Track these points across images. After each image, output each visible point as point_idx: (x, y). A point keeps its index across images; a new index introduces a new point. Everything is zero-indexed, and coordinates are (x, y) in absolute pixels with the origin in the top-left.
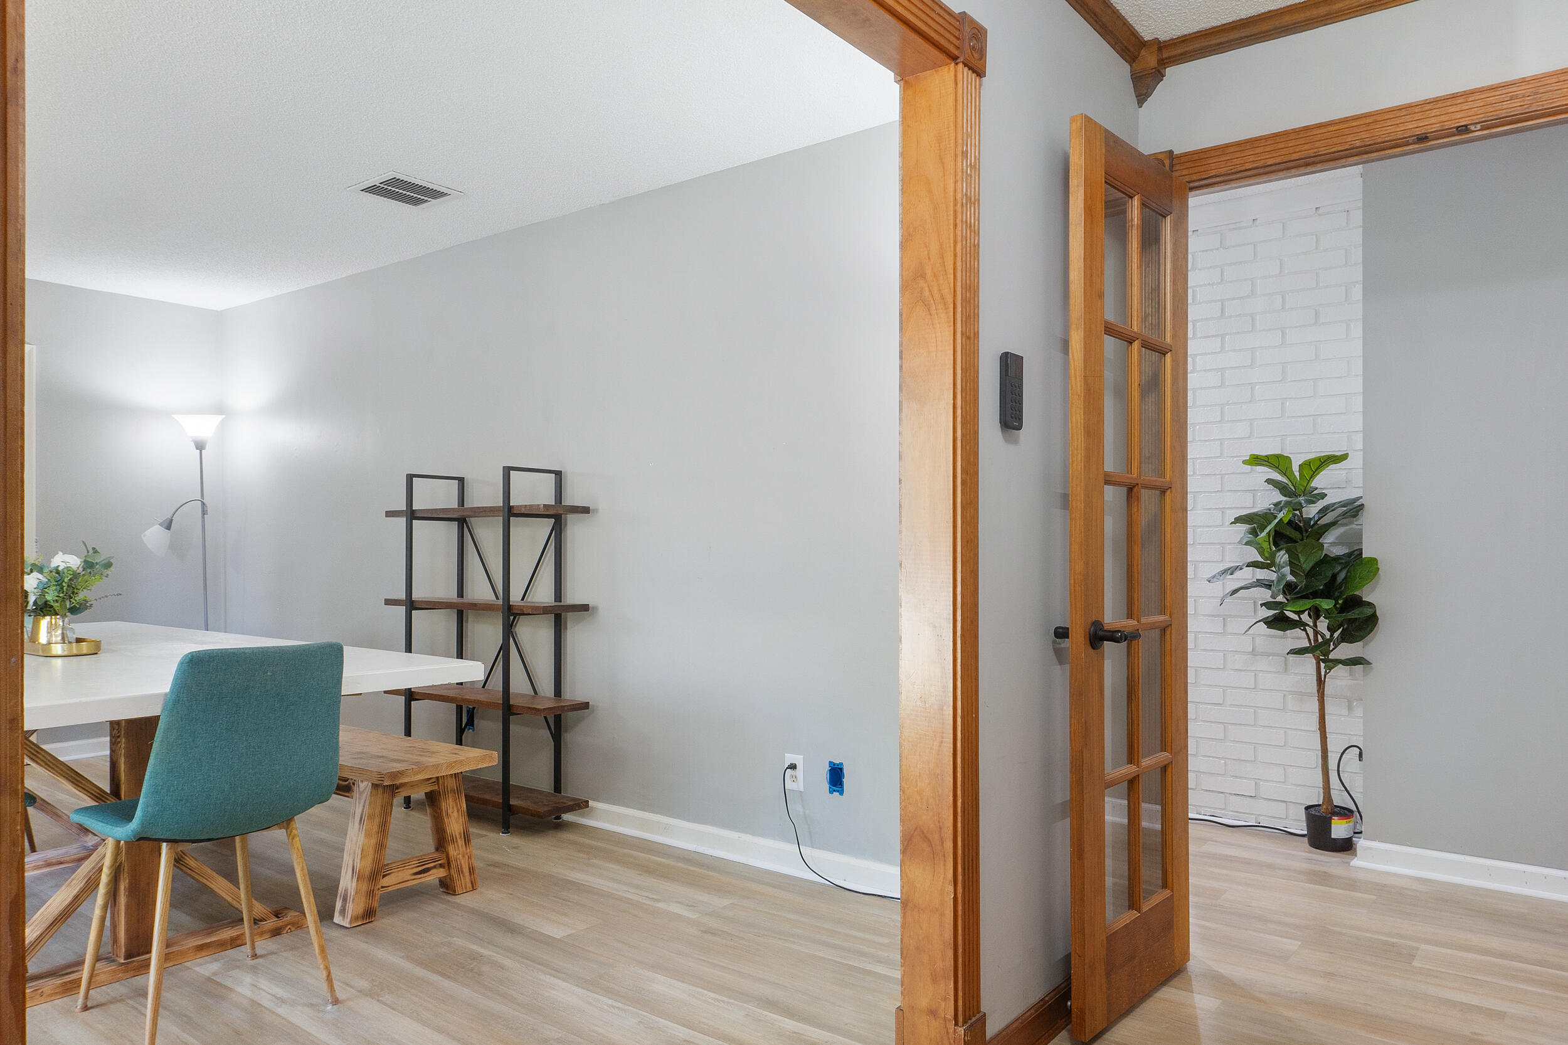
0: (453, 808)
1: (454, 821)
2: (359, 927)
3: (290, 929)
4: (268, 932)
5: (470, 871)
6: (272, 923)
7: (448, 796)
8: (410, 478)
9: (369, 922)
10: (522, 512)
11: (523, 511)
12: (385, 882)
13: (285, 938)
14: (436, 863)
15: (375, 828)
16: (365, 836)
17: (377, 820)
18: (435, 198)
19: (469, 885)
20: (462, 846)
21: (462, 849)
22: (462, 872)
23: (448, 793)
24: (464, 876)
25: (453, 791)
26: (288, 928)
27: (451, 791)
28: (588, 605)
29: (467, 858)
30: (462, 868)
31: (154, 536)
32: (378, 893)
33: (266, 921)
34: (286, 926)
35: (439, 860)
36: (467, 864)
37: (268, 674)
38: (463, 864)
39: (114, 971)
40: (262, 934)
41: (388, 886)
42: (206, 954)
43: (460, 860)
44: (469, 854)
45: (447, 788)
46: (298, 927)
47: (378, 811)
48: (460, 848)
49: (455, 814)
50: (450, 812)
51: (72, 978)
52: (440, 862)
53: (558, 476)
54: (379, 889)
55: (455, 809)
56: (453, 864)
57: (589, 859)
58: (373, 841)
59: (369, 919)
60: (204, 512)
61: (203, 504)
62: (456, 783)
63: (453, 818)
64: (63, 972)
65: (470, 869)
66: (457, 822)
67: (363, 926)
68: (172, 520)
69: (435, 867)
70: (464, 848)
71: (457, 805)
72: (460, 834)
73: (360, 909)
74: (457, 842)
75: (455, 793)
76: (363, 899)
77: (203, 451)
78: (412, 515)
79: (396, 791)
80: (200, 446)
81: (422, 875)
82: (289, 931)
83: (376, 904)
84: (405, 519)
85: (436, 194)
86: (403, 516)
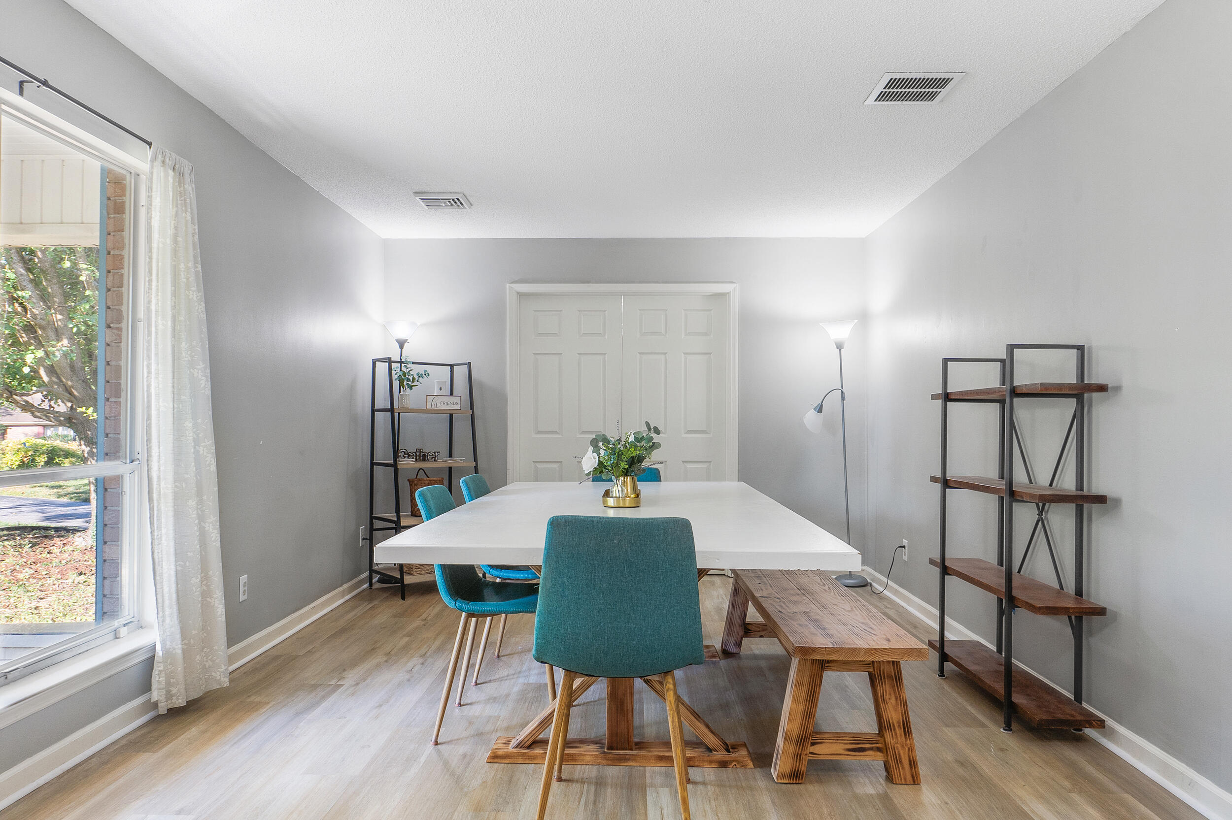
0: (890, 694)
1: (891, 709)
2: (785, 785)
3: (735, 765)
4: (716, 762)
5: (910, 764)
6: (721, 755)
7: (885, 682)
8: (946, 361)
9: (796, 783)
10: (1023, 392)
11: (1025, 391)
12: (816, 749)
13: (729, 772)
14: (874, 745)
15: (803, 695)
16: (792, 701)
17: (805, 689)
18: (943, 86)
19: (909, 777)
20: (901, 735)
21: (901, 738)
22: (901, 762)
23: (884, 678)
24: (902, 766)
25: (890, 677)
26: (733, 764)
27: (887, 676)
28: (1106, 496)
29: (907, 749)
30: (900, 759)
31: (811, 418)
32: (806, 759)
33: (718, 752)
34: (733, 761)
35: (877, 743)
36: (907, 756)
37: (615, 541)
38: (902, 754)
39: (596, 756)
40: (711, 762)
41: (821, 755)
42: (663, 765)
43: (898, 749)
44: (909, 746)
45: (884, 673)
46: (743, 766)
47: (806, 680)
48: (899, 736)
49: (893, 701)
50: (887, 697)
51: (571, 752)
52: (877, 745)
53: (1080, 351)
54: (806, 755)
55: (893, 696)
56: (890, 752)
57: (1070, 791)
58: (801, 707)
59: (796, 780)
60: (843, 399)
61: (843, 393)
62: (894, 669)
63: (890, 705)
64: (571, 745)
65: (910, 761)
66: (896, 710)
67: (789, 785)
68: (822, 405)
69: (871, 749)
70: (904, 739)
71: (895, 693)
72: (899, 723)
73: (787, 769)
74: (894, 729)
75: (893, 680)
76: (790, 760)
77: (842, 350)
78: (947, 397)
79: (826, 665)
80: (840, 347)
81: (857, 753)
82: (735, 767)
83: (803, 768)
84: (941, 401)
85: (942, 83)
86: (939, 399)
